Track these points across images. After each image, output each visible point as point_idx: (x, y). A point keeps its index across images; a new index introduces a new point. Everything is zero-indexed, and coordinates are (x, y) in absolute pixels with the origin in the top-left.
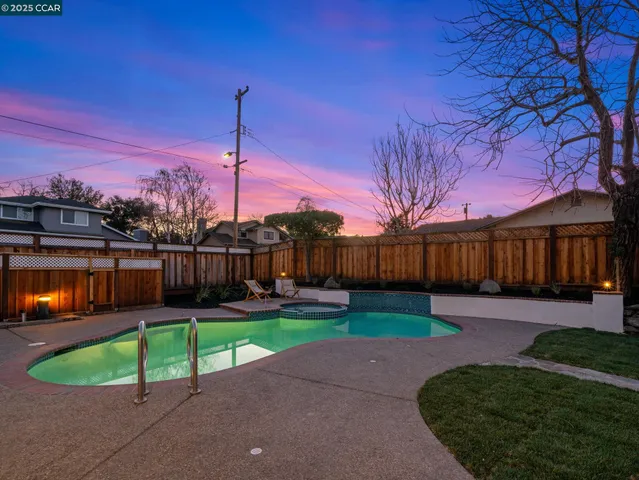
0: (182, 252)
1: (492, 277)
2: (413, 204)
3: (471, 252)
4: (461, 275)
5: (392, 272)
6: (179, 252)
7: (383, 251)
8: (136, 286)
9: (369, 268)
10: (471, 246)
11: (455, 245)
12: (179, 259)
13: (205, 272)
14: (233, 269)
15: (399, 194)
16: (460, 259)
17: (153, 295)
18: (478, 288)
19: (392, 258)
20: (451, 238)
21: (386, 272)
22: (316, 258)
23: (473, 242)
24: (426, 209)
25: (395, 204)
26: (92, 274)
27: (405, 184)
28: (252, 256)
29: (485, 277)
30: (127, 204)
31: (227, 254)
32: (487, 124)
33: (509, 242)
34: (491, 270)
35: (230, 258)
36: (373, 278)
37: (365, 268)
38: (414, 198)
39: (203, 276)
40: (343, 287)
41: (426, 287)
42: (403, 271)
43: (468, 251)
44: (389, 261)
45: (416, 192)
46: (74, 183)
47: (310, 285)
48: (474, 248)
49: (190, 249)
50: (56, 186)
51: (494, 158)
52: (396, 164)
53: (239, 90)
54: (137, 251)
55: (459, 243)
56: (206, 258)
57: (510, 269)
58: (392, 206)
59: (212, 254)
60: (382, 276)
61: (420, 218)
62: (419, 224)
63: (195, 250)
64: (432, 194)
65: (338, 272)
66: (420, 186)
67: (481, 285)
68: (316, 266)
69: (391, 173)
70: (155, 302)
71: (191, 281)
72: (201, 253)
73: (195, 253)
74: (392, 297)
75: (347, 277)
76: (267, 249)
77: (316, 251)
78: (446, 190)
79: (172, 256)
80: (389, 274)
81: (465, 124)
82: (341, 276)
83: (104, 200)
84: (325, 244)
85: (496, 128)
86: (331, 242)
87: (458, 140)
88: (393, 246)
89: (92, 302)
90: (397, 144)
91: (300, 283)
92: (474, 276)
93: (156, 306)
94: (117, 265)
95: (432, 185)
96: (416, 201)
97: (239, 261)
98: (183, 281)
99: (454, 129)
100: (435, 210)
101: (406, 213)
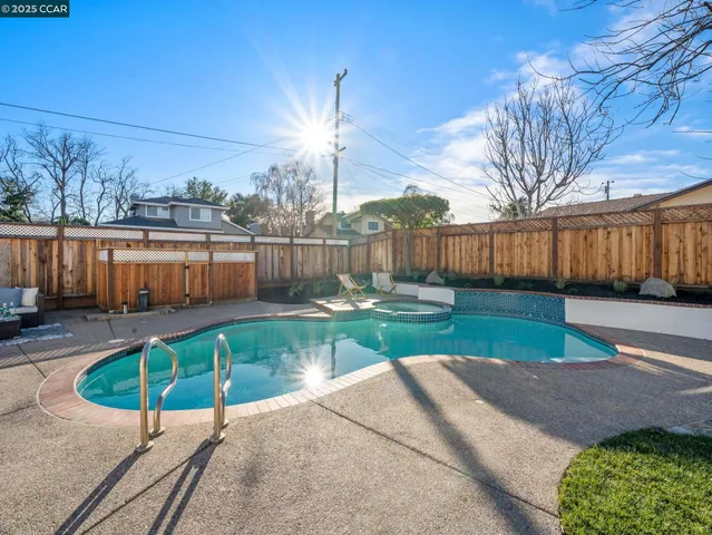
0: (279, 244)
1: (658, 275)
2: (539, 181)
3: (626, 240)
4: (611, 271)
5: (510, 265)
6: (276, 244)
7: (497, 240)
8: (229, 280)
9: (480, 261)
10: (625, 231)
11: (600, 231)
12: (276, 252)
13: (302, 265)
14: (330, 261)
15: (520, 171)
16: (608, 250)
17: (246, 289)
18: (639, 290)
19: (510, 248)
20: (594, 222)
21: (501, 266)
22: (418, 250)
23: (628, 226)
24: (558, 186)
25: (514, 183)
26: (188, 267)
27: (528, 158)
28: (350, 247)
29: (648, 275)
30: (247, 200)
31: (324, 245)
32: (652, 65)
33: (689, 226)
34: (658, 265)
35: (327, 249)
36: (485, 273)
37: (476, 260)
38: (540, 174)
39: (299, 268)
40: (448, 283)
41: (559, 286)
42: (525, 265)
43: (621, 238)
44: (506, 253)
45: (543, 167)
46: (205, 184)
47: (409, 280)
48: (630, 235)
49: (287, 240)
50: (191, 186)
51: (665, 108)
52: (517, 135)
53: (338, 75)
54: (235, 243)
55: (605, 228)
56: (302, 250)
57: (690, 263)
58: (510, 185)
59: (308, 245)
60: (497, 270)
61: (548, 199)
62: (548, 205)
63: (292, 241)
64: (567, 165)
65: (443, 264)
66: (549, 158)
67: (643, 286)
68: (417, 258)
69: (509, 145)
70: (247, 296)
71: (288, 274)
72: (297, 245)
73: (291, 245)
74: (510, 297)
75: (454, 272)
76: (364, 240)
77: (418, 241)
78: (586, 160)
79: (269, 248)
80: (506, 268)
81: (618, 68)
82: (446, 269)
83: (228, 198)
84: (428, 233)
85: (668, 67)
86: (435, 231)
87: (605, 93)
88: (511, 233)
89: (188, 295)
90: (517, 109)
91: (398, 277)
92: (630, 271)
93: (248, 300)
94: (211, 257)
95: (566, 154)
96: (543, 178)
97: (336, 253)
98: (280, 274)
99: (601, 77)
100: (570, 188)
101: (530, 193)
